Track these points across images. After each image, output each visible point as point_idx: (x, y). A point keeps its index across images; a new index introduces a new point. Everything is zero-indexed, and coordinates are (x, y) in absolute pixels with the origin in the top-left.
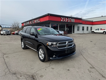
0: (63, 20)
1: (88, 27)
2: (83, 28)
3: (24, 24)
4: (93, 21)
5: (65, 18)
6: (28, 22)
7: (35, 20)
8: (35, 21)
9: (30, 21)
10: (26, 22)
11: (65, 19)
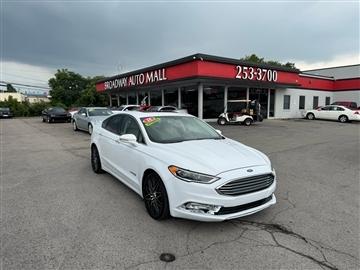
0: (243, 74)
1: (316, 99)
2: (302, 99)
3: (107, 86)
4: (336, 78)
5: (249, 67)
6: (120, 77)
8: (150, 78)
9: (128, 76)
10: (113, 79)
11: (249, 71)
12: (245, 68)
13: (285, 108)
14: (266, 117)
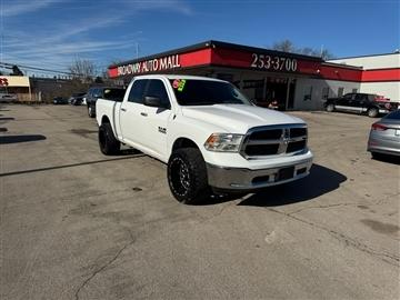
0: (258, 63)
1: (341, 90)
2: (326, 90)
3: (120, 71)
5: (265, 55)
6: (133, 62)
7: (163, 58)
8: (163, 64)
9: (141, 61)
10: (126, 64)
11: (265, 60)
12: (262, 56)
13: (305, 99)
14: (284, 109)
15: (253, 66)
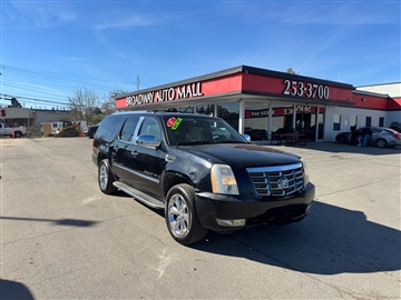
0: (291, 90)
1: (369, 119)
3: (128, 101)
5: (298, 81)
6: (145, 93)
7: (181, 87)
8: (181, 93)
9: (154, 91)
10: (136, 94)
11: (298, 86)
12: (294, 83)
13: (335, 129)
14: (314, 140)
15: (287, 93)
